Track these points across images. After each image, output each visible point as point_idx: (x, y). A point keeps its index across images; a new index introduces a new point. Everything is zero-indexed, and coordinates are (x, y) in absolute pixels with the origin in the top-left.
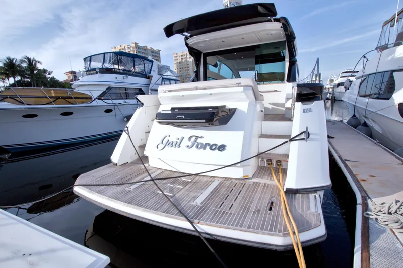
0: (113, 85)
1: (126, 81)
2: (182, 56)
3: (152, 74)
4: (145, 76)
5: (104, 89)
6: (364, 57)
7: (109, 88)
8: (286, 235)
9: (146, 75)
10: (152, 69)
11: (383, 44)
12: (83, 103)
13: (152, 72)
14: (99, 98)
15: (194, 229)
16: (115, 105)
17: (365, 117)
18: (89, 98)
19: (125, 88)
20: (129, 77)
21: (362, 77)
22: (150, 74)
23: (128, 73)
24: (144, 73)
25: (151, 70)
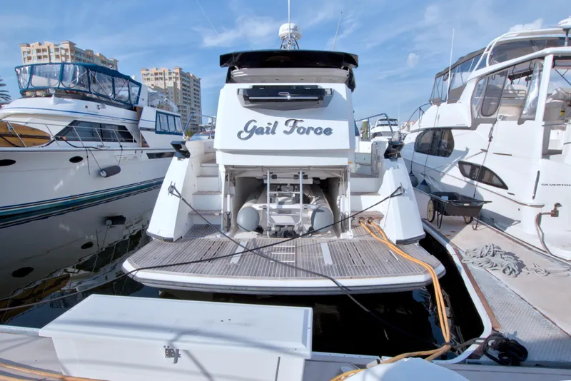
0: (81, 118)
1: (102, 112)
2: (156, 74)
3: (141, 103)
4: (129, 107)
5: (67, 124)
6: (420, 109)
7: (75, 123)
8: (426, 272)
9: (131, 104)
10: (141, 97)
11: (436, 97)
12: (35, 144)
13: (140, 100)
14: (59, 137)
15: (336, 286)
16: (87, 149)
17: (425, 175)
18: (44, 138)
19: (100, 124)
20: (106, 106)
21: (419, 130)
22: (137, 103)
23: (103, 99)
24: (129, 102)
25: (138, 98)
